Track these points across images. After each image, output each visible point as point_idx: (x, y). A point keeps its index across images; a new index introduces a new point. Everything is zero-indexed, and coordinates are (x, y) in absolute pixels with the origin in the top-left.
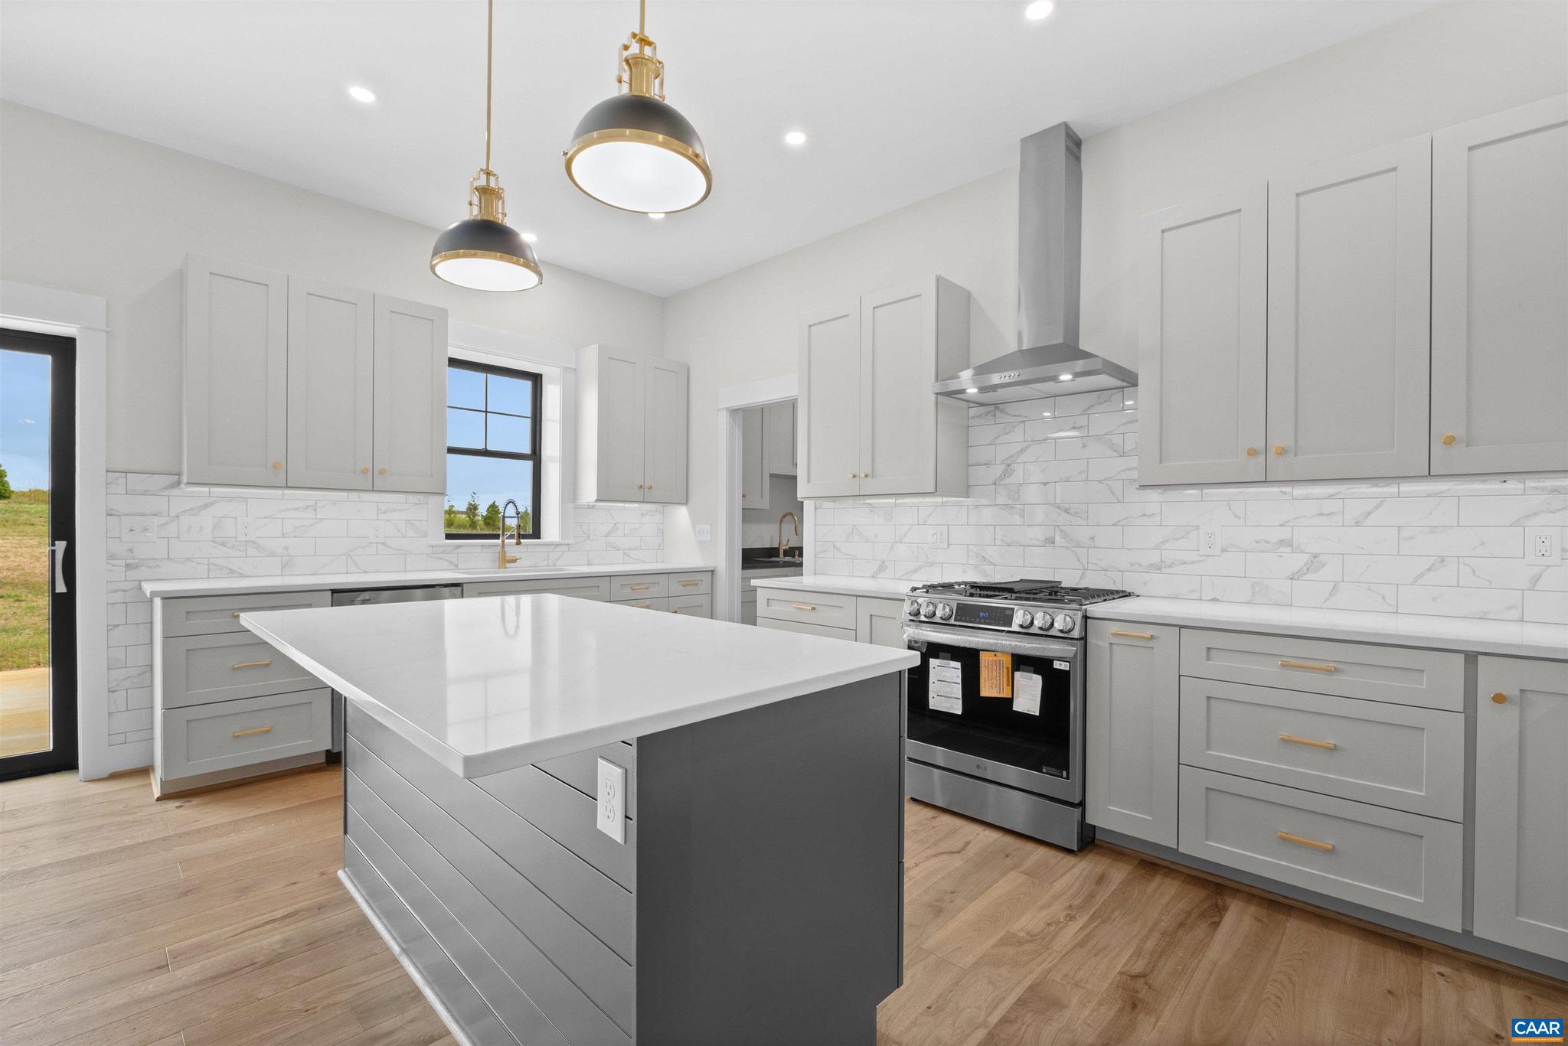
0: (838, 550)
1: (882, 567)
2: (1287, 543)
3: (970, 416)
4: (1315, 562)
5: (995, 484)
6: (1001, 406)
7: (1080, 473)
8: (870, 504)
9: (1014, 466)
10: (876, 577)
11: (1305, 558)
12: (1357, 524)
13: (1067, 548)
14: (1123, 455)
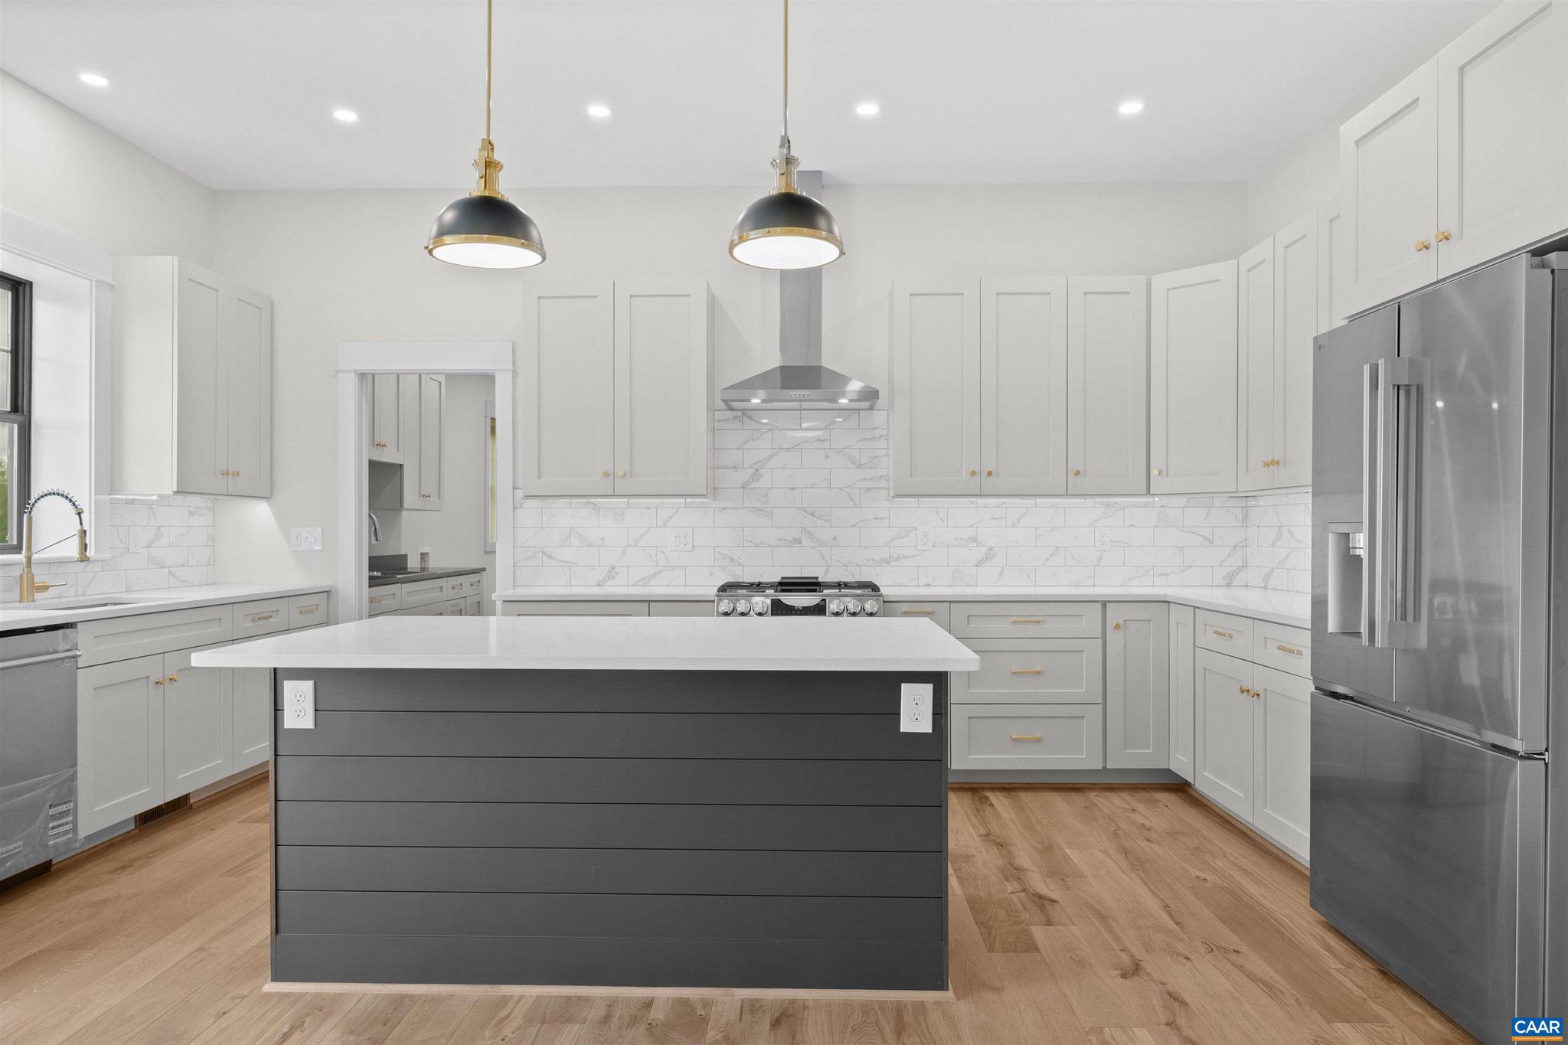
0: (549, 556)
1: (612, 572)
2: (974, 539)
3: (716, 419)
4: (990, 553)
5: (743, 487)
6: (748, 413)
7: (824, 480)
8: (593, 503)
9: (761, 471)
10: (603, 585)
11: (984, 550)
12: (1014, 526)
13: (812, 547)
14: (859, 467)
